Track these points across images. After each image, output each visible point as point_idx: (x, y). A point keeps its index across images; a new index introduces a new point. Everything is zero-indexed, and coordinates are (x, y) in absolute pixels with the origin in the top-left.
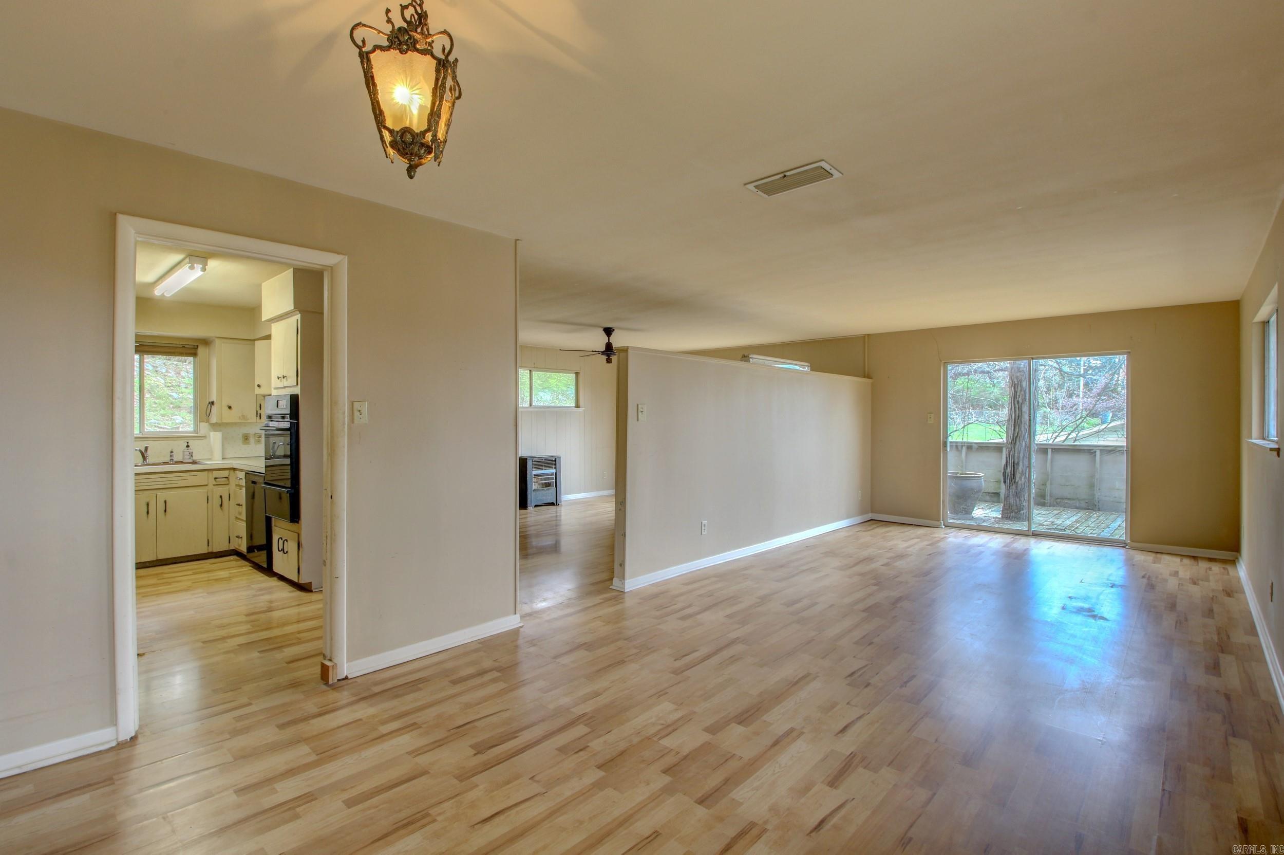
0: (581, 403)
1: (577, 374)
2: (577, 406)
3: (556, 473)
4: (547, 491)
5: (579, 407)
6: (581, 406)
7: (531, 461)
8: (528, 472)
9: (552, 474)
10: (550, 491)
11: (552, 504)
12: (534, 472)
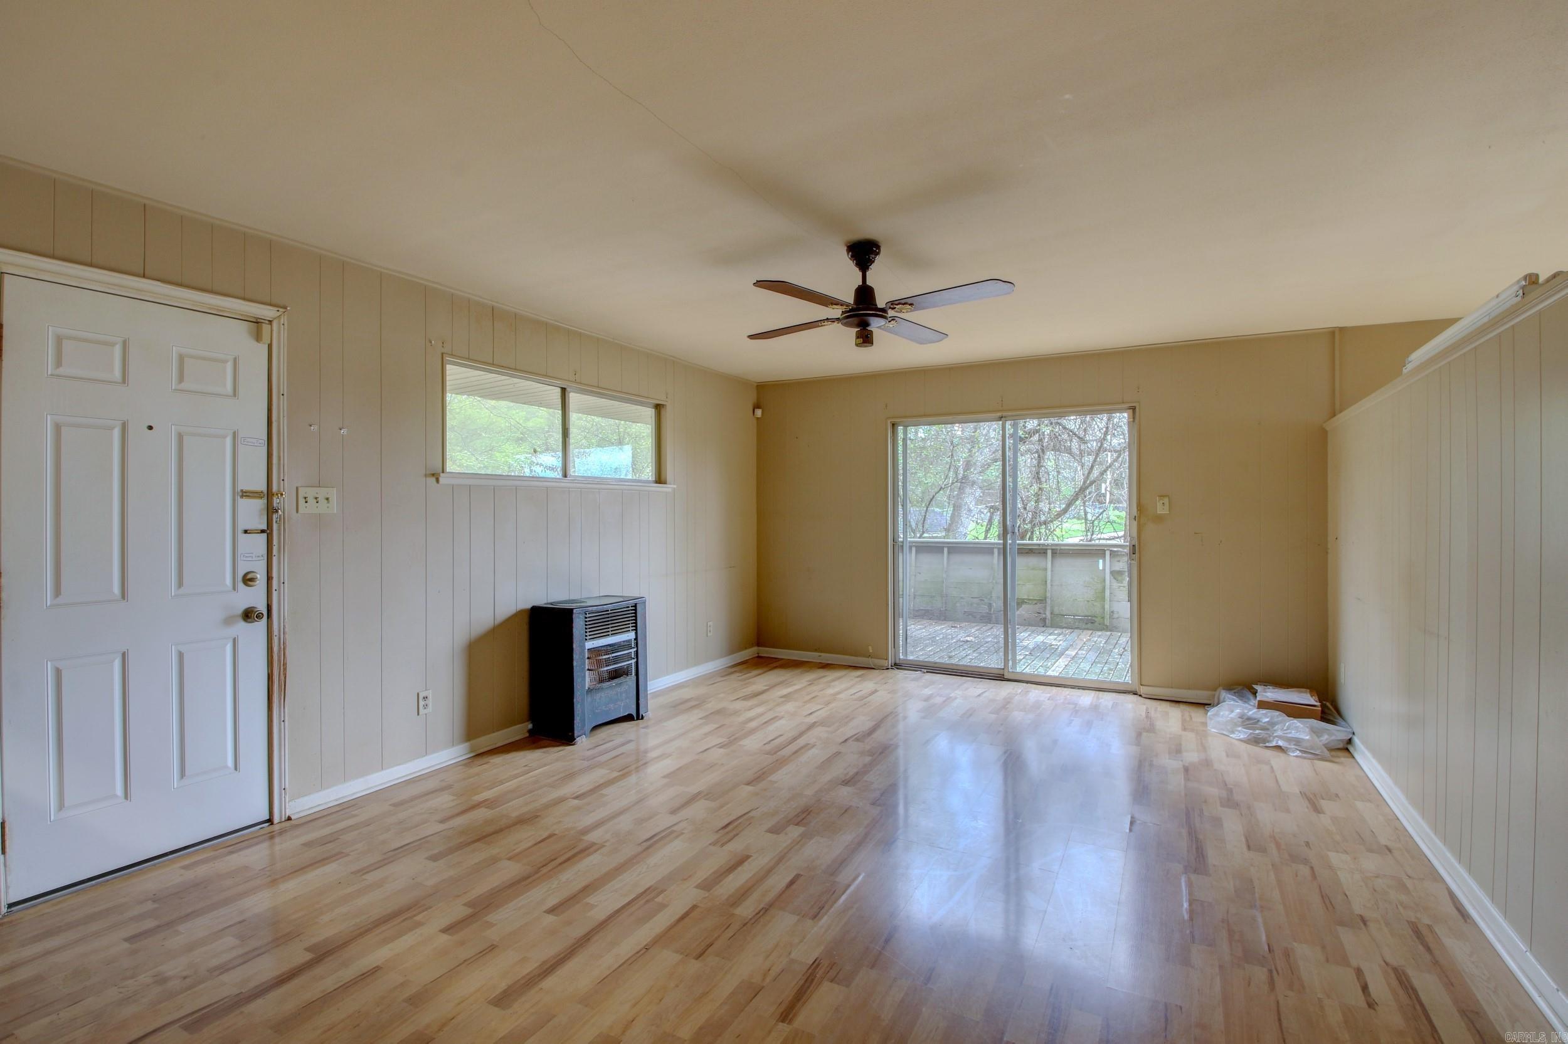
0: (669, 472)
1: (658, 407)
2: (660, 479)
3: (636, 639)
4: (618, 690)
5: (665, 483)
6: (668, 481)
7: (582, 617)
8: (574, 646)
9: (626, 645)
10: (624, 687)
11: (628, 718)
12: (589, 645)
